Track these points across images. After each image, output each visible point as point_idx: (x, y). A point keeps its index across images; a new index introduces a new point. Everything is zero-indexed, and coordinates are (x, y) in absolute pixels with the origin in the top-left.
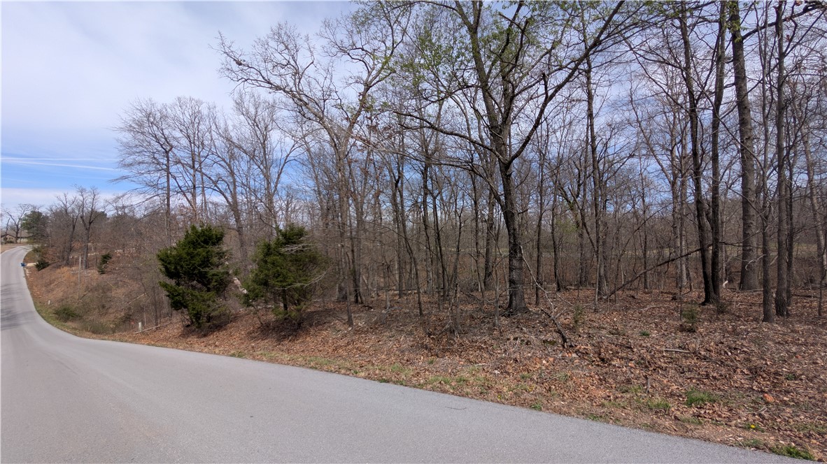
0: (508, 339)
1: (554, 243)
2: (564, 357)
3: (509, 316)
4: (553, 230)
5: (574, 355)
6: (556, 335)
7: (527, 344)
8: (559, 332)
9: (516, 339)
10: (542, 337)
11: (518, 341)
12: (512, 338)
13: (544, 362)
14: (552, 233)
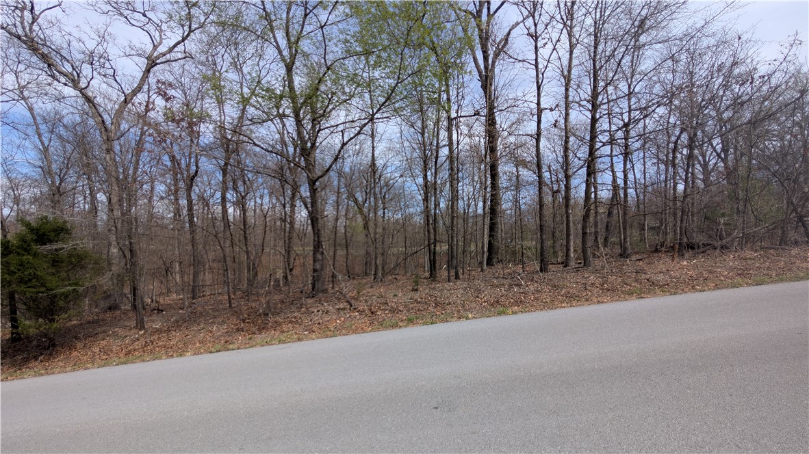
0: (313, 312)
1: (347, 242)
2: (350, 317)
3: (313, 297)
4: (346, 231)
5: (357, 314)
6: (345, 304)
7: (326, 313)
8: (348, 302)
9: (318, 311)
10: (337, 307)
11: (321, 312)
12: (316, 311)
13: (338, 321)
14: (345, 233)
